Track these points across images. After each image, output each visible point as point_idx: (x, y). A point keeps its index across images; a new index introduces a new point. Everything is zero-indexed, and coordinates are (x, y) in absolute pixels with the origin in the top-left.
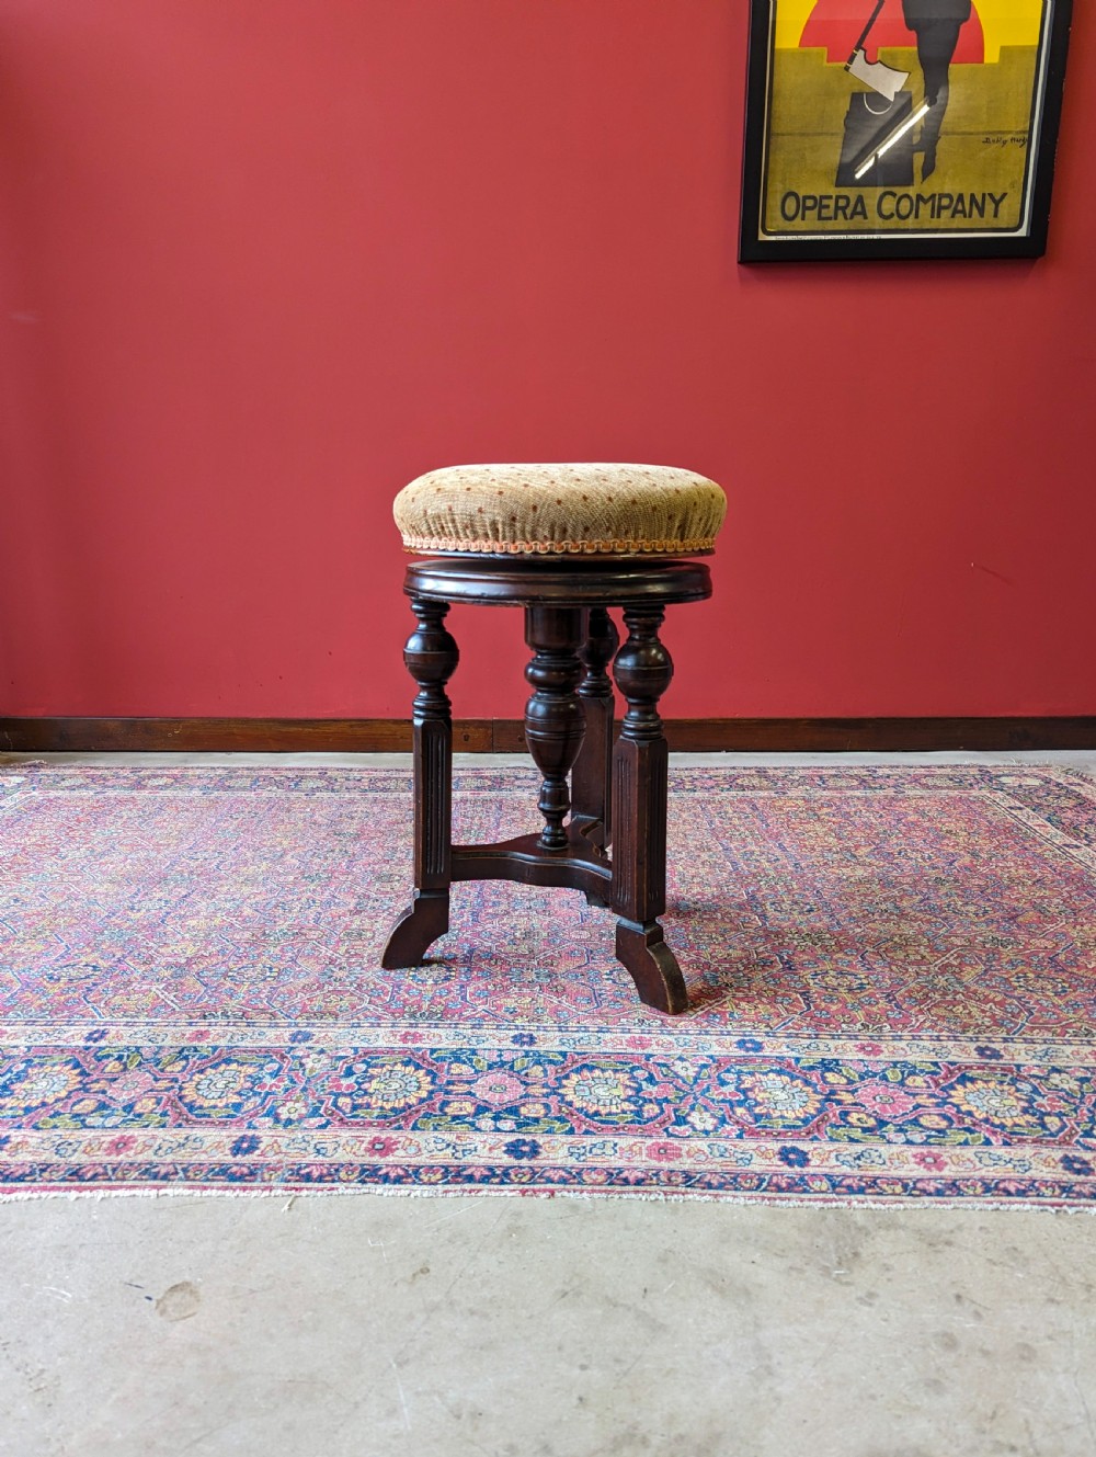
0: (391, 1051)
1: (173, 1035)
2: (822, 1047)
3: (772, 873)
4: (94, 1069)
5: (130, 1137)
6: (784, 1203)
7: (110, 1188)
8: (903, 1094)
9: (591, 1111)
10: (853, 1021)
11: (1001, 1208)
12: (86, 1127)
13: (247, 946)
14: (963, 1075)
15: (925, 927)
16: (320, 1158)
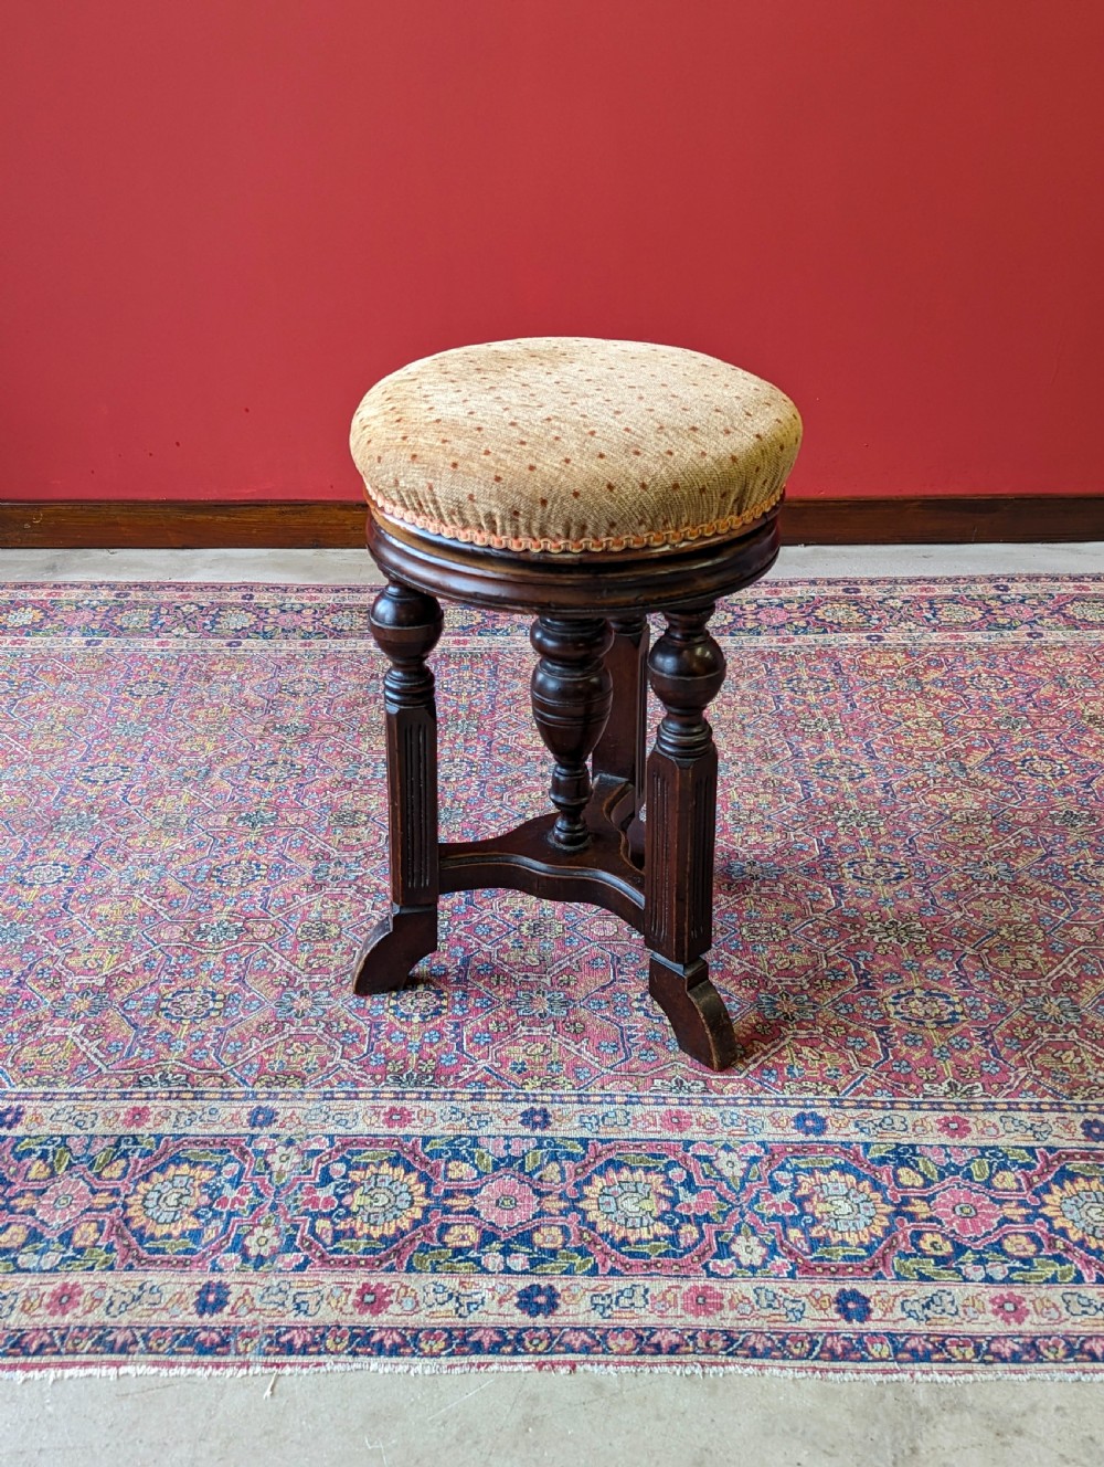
0: (374, 1140)
1: (106, 1118)
2: (897, 1125)
3: (853, 802)
4: (15, 1174)
5: (75, 1286)
6: (838, 1376)
7: (63, 1365)
8: (987, 1201)
9: (618, 1238)
10: (938, 1080)
11: (1083, 1379)
12: (19, 1270)
13: (179, 952)
14: (1063, 1169)
15: (1043, 908)
16: (302, 1317)
